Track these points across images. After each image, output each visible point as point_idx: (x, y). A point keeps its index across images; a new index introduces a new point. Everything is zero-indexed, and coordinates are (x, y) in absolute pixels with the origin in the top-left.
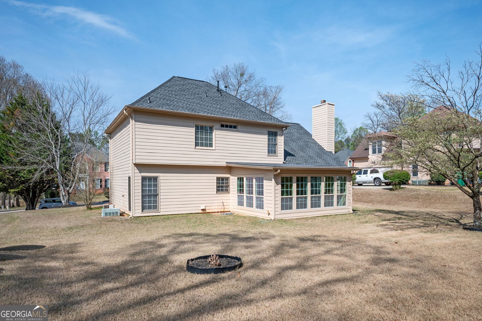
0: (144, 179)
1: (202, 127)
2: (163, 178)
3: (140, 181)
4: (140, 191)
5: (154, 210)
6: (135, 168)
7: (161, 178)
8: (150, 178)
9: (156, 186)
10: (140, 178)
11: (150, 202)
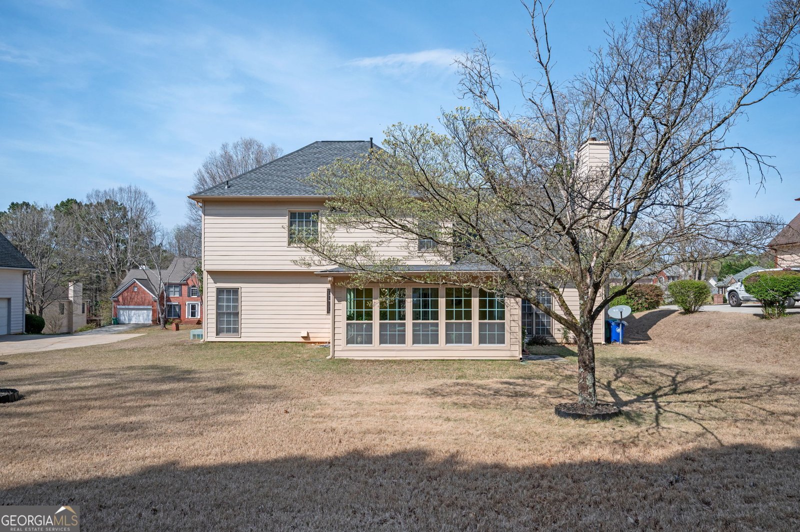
0: (220, 291)
1: (301, 215)
2: (247, 290)
3: (215, 294)
4: (215, 307)
5: (235, 334)
6: (209, 277)
7: (243, 290)
8: (228, 291)
9: (236, 300)
10: (215, 290)
11: (229, 323)
